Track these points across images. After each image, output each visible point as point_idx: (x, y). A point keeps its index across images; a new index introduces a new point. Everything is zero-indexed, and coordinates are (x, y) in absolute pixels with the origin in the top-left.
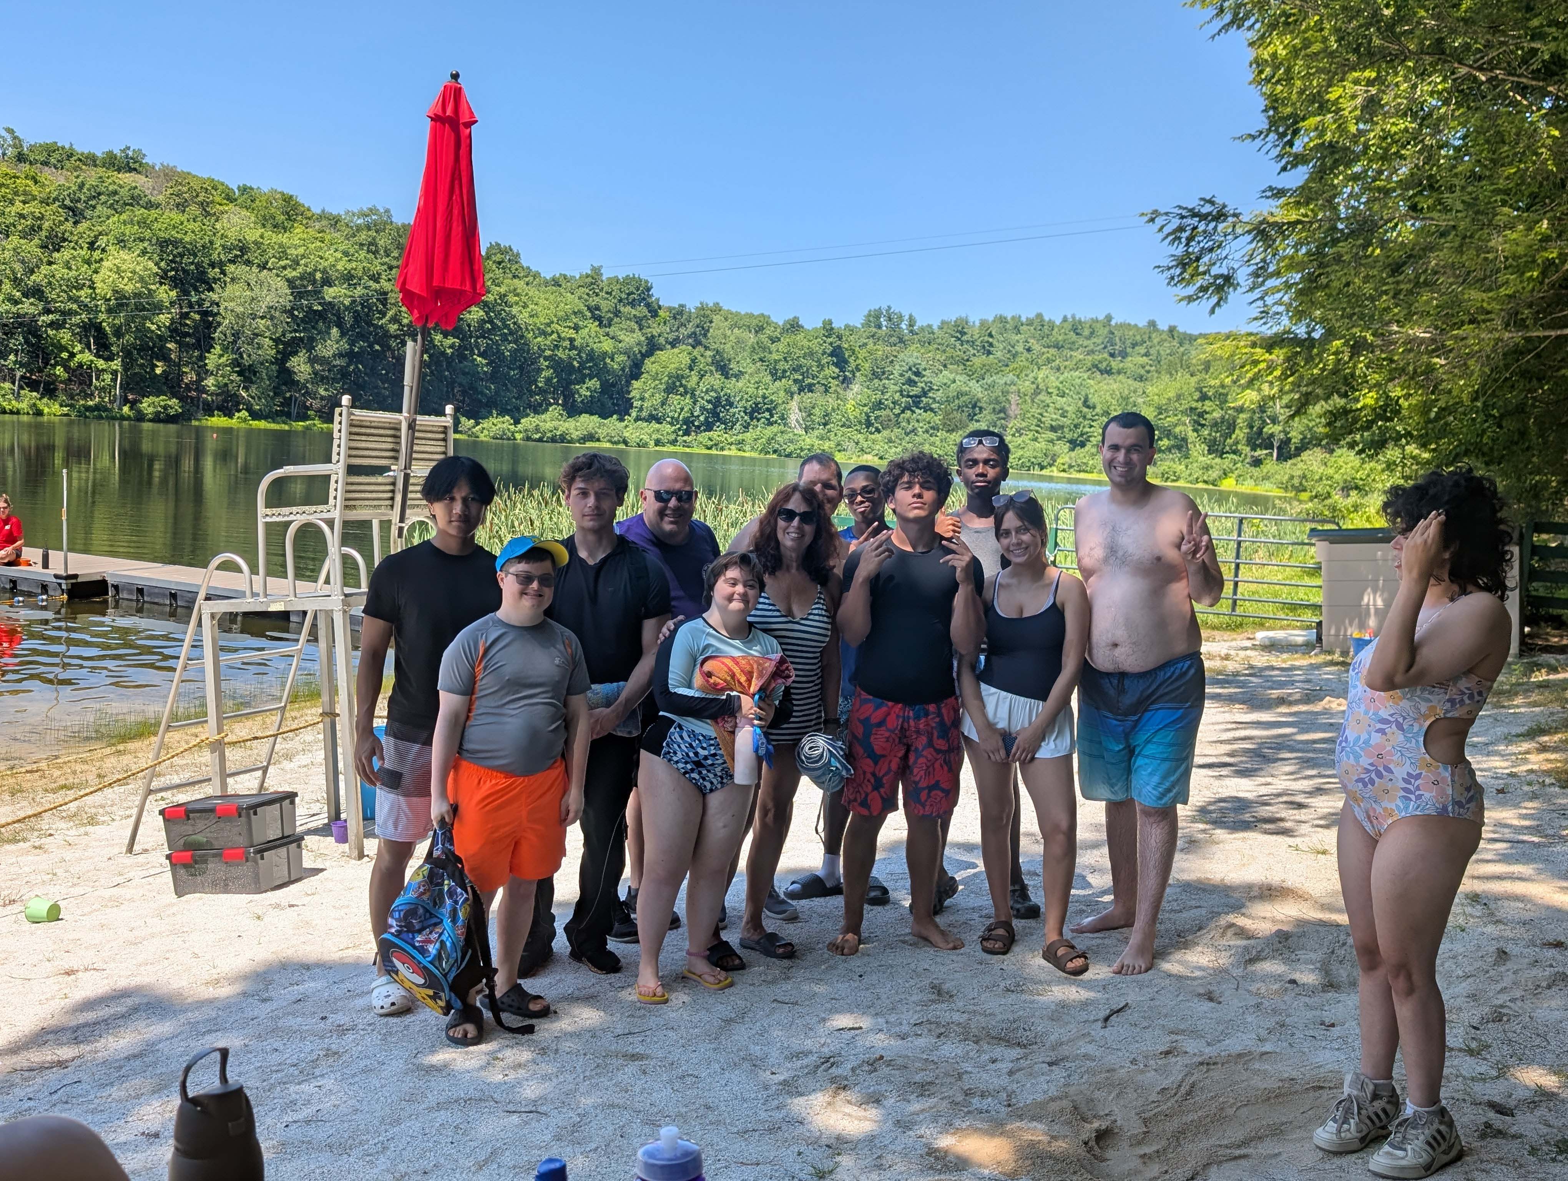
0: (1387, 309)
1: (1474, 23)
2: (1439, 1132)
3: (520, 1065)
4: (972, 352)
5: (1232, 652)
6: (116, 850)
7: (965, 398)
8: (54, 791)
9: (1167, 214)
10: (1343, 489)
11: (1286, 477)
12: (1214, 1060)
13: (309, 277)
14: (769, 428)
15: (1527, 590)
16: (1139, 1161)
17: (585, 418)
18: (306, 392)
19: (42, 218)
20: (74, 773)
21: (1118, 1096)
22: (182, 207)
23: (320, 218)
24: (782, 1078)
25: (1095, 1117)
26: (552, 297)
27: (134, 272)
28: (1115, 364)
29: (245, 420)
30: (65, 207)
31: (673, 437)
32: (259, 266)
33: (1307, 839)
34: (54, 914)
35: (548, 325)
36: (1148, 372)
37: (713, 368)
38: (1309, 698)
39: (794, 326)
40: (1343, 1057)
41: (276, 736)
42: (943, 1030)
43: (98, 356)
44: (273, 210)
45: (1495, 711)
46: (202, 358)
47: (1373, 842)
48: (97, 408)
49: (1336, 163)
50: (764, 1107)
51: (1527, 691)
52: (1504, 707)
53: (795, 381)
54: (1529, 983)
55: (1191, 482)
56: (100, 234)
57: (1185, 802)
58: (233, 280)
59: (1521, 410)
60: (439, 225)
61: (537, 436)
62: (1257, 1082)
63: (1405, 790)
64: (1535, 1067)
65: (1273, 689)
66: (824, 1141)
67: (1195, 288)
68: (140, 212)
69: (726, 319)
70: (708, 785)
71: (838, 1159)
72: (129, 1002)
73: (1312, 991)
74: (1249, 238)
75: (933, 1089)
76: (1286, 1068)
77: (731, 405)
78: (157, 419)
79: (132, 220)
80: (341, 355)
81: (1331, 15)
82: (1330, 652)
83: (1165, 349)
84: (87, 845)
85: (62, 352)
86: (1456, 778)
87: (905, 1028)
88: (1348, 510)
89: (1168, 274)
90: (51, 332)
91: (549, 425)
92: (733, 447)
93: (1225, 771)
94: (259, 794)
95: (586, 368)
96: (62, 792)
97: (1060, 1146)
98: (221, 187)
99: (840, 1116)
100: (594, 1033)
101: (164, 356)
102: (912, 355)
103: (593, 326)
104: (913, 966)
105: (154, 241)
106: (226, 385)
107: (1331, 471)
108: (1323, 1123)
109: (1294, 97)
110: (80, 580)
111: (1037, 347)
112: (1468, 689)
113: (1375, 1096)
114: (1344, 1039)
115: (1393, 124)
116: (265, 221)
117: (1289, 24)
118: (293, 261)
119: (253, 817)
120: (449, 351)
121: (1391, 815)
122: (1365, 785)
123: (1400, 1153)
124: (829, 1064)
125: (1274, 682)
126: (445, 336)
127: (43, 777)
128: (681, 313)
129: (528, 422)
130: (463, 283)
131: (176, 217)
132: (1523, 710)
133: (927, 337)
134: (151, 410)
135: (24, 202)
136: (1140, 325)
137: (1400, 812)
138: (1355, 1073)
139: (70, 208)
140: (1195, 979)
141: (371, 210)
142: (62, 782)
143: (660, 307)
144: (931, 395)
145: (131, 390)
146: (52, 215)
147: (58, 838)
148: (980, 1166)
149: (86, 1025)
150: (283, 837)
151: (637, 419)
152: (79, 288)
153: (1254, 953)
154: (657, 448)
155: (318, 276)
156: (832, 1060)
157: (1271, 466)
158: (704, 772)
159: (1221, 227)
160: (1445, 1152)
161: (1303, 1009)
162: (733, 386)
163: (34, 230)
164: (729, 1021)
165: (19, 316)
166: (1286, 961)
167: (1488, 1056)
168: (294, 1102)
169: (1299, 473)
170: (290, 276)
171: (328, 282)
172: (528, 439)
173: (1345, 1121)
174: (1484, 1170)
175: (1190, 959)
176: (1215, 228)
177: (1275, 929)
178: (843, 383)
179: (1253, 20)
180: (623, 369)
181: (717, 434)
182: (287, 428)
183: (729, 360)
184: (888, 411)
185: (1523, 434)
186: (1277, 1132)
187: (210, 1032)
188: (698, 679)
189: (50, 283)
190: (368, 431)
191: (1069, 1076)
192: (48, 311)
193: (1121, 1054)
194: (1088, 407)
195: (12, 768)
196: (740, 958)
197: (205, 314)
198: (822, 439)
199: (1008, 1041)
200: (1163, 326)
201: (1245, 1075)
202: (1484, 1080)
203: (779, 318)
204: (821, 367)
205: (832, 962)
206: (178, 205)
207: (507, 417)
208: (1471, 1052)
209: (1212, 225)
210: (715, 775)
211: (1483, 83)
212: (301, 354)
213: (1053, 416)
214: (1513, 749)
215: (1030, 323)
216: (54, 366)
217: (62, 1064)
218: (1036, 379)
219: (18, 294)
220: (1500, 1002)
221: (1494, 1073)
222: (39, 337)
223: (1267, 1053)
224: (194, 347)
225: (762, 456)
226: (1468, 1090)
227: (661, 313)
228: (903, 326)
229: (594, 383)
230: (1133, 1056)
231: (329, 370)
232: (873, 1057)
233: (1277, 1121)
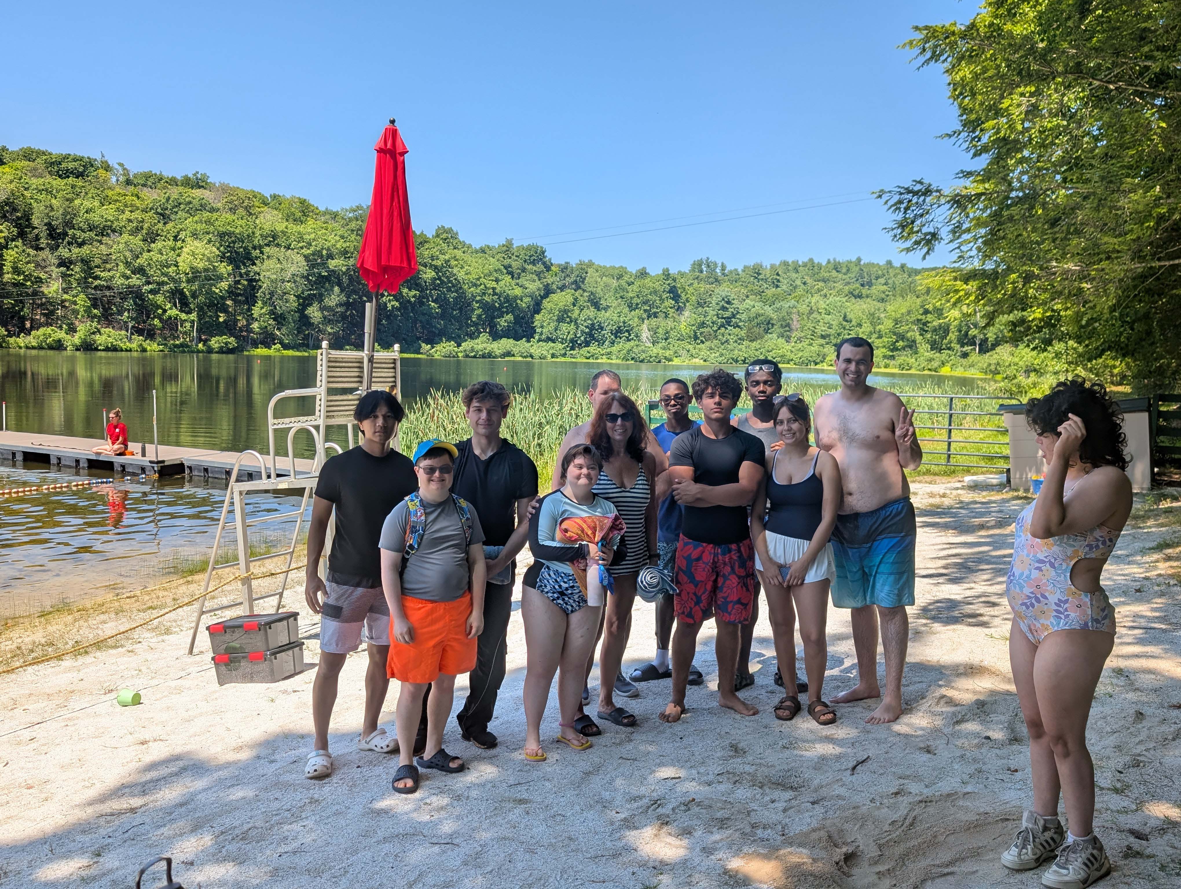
0: (1050, 250)
1: (1102, 50)
2: (1092, 855)
3: (442, 808)
4: (766, 286)
5: (948, 492)
6: (181, 652)
7: (761, 318)
8: (144, 611)
9: (890, 192)
10: (1025, 372)
11: (986, 365)
12: (930, 799)
13: (319, 254)
14: (628, 343)
15: (1156, 442)
16: (876, 877)
17: (504, 341)
18: (319, 330)
19: (142, 222)
20: (158, 597)
21: (861, 826)
22: (233, 210)
23: (325, 213)
24: (622, 816)
25: (843, 843)
26: (480, 261)
27: (203, 255)
28: (865, 291)
29: (279, 350)
30: (157, 213)
31: (563, 352)
32: (285, 247)
33: (998, 629)
34: (137, 700)
35: (478, 279)
36: (888, 296)
37: (589, 304)
38: (1001, 524)
39: (643, 274)
40: (1023, 795)
41: (288, 571)
42: (738, 778)
43: (181, 311)
44: (293, 210)
45: (1134, 531)
46: (249, 310)
47: (1034, 647)
48: (182, 345)
49: (1009, 152)
50: (610, 839)
51: (1157, 515)
52: (1140, 528)
53: (645, 311)
54: (1159, 737)
55: (919, 370)
56: (181, 230)
58: (268, 257)
59: (1147, 316)
60: (384, 223)
61: (472, 354)
62: (961, 816)
63: (1057, 611)
64: (1164, 802)
65: (976, 518)
66: (651, 864)
67: (912, 242)
68: (206, 215)
69: (597, 271)
70: (570, 608)
71: (661, 877)
72: (181, 764)
73: (1001, 745)
74: (948, 206)
75: (730, 823)
76: (982, 805)
77: (602, 328)
78: (221, 351)
79: (201, 220)
80: (341, 305)
81: (1001, 50)
82: (1017, 490)
83: (899, 280)
84: (163, 649)
85: (158, 309)
86: (1094, 602)
87: (711, 777)
88: (1029, 386)
89: (892, 233)
90: (150, 296)
91: (480, 347)
92: (604, 357)
93: (941, 580)
94: (275, 614)
95: (503, 307)
96: (149, 611)
97: (818, 867)
98: (259, 196)
99: (663, 845)
100: (494, 784)
101: (225, 310)
102: (724, 290)
103: (508, 279)
104: (718, 730)
105: (216, 233)
106: (266, 327)
107: (1016, 360)
108: (1008, 848)
109: (977, 107)
110: (166, 464)
111: (809, 281)
112: (1102, 537)
113: (1045, 829)
114: (1024, 781)
115: (1049, 122)
116: (289, 217)
117: (972, 57)
118: (307, 243)
119: (268, 630)
120: (413, 300)
121: (1047, 629)
122: (1028, 608)
123: (1064, 871)
124: (656, 805)
125: (977, 512)
126: (410, 290)
127: (137, 601)
128: (566, 268)
129: (467, 345)
130: (402, 261)
131: (230, 217)
132: (1153, 530)
133: (734, 278)
134: (217, 345)
135: (131, 212)
136: (881, 264)
137: (1053, 627)
138: (1031, 812)
139: (161, 214)
140: (917, 737)
141: (358, 207)
142: (150, 604)
143: (552, 265)
144: (738, 316)
145: (204, 333)
146: (150, 219)
147: (145, 644)
148: (761, 882)
149: (151, 781)
150: (290, 643)
151: (539, 340)
152: (168, 267)
153: (960, 717)
154: (553, 360)
155: (324, 252)
156: (659, 802)
157: (975, 357)
158: (567, 599)
159: (928, 199)
160: (1097, 870)
161: (994, 758)
162: (603, 316)
163: (137, 230)
164: (588, 774)
165: (129, 287)
166: (983, 722)
167: (1130, 794)
168: (286, 838)
169: (995, 361)
170: (306, 253)
171: (331, 256)
172: (467, 356)
173: (1024, 847)
174: (1126, 883)
175: (914, 721)
176: (924, 201)
177: (975, 698)
178: (677, 310)
179: (946, 55)
180: (528, 307)
181: (593, 348)
182: (306, 354)
183: (600, 298)
184: (709, 329)
185: (1149, 333)
186: (976, 854)
187: (233, 786)
188: (558, 534)
189: (149, 264)
190: (341, 365)
191: (826, 812)
192: (149, 283)
193: (863, 795)
194: (847, 321)
195: (118, 595)
196: (597, 727)
197: (251, 281)
198: (664, 349)
199: (784, 786)
200: (897, 264)
201: (953, 810)
202: (1126, 812)
203: (633, 269)
204: (662, 300)
205: (661, 728)
206: (231, 209)
207: (452, 342)
208: (1116, 791)
209: (922, 198)
210: (574, 601)
211: (1112, 90)
212: (314, 305)
213: (821, 329)
214: (1147, 559)
215: (805, 265)
216: (153, 319)
217: (133, 810)
218: (810, 303)
219: (129, 272)
220: (1138, 751)
221: (1134, 807)
222: (143, 300)
223: (968, 793)
224: (244, 303)
225: (624, 362)
226: (1115, 820)
227: (553, 268)
228: (718, 271)
229: (510, 317)
230: (872, 796)
231: (333, 315)
232: (688, 799)
233: (975, 845)
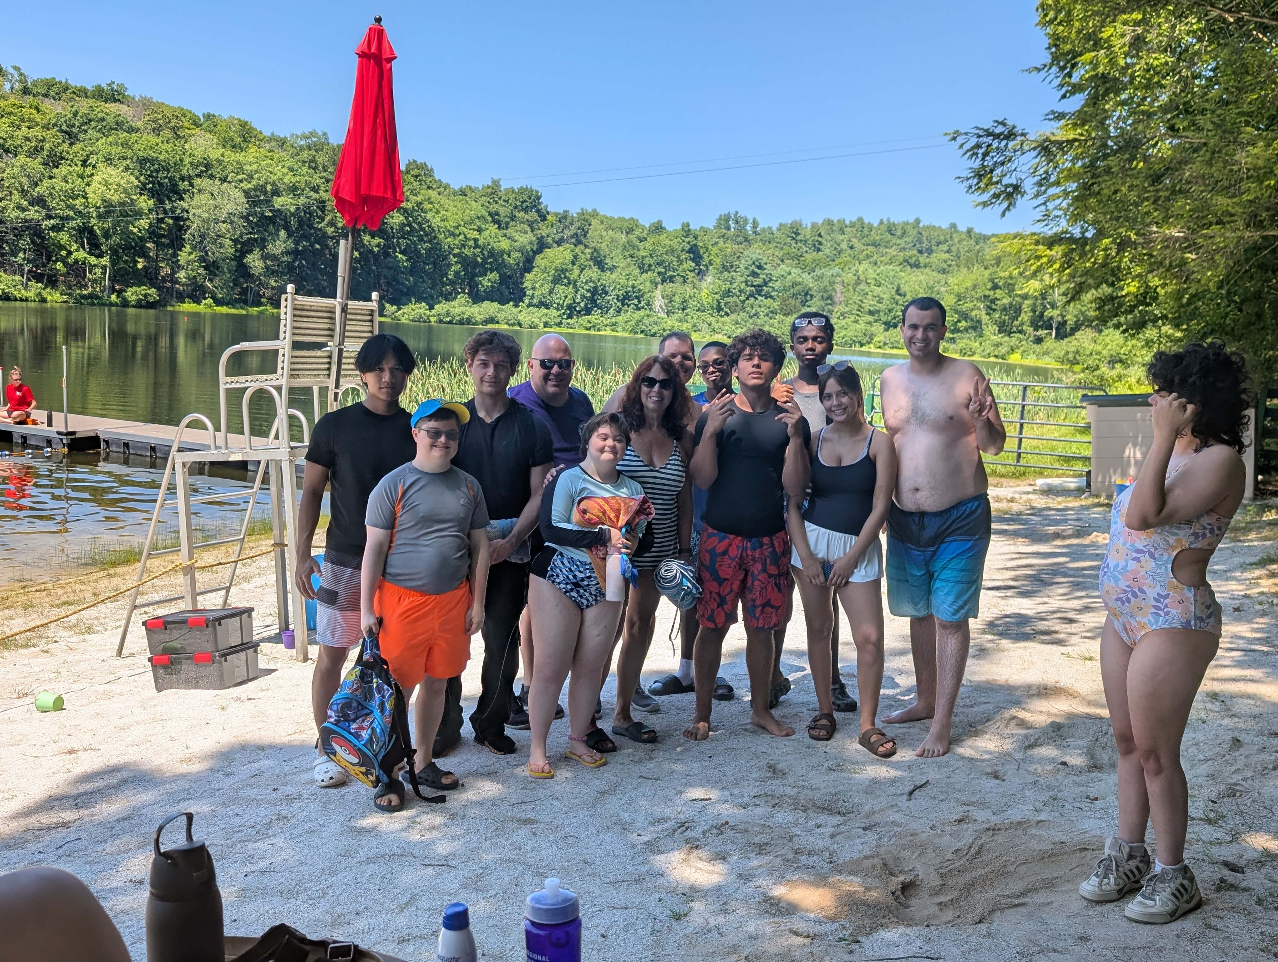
0: (1148, 213)
2: (1182, 885)
3: (434, 828)
4: (805, 249)
5: (1017, 496)
6: (109, 654)
7: (799, 288)
8: (58, 606)
9: (966, 134)
10: (1109, 362)
11: (1063, 352)
12: (998, 826)
13: (261, 189)
14: (637, 312)
15: (1261, 446)
16: (937, 908)
17: (486, 304)
18: (260, 283)
19: (43, 141)
20: (74, 591)
21: (920, 855)
22: (157, 131)
23: (270, 140)
24: (645, 839)
25: (900, 872)
26: (459, 205)
27: (119, 185)
28: (923, 259)
29: (210, 306)
30: (62, 131)
31: (558, 320)
32: (220, 179)
33: (1076, 648)
34: (59, 705)
35: (457, 227)
36: (950, 266)
37: (591, 263)
38: (1080, 533)
39: (658, 228)
40: (1104, 825)
41: (236, 562)
42: (777, 801)
43: (90, 253)
44: (232, 134)
45: (1233, 544)
46: (175, 255)
47: (1129, 650)
48: (91, 296)
49: (1107, 92)
50: (632, 863)
51: (1260, 528)
52: (1240, 541)
53: (659, 274)
54: (1258, 766)
55: (984, 357)
56: (91, 153)
57: (976, 617)
58: (199, 191)
59: (1258, 296)
60: (365, 144)
61: (448, 319)
62: (1034, 845)
63: (1156, 607)
64: (1262, 833)
65: (1050, 525)
66: (680, 890)
67: (989, 195)
68: (123, 136)
69: (602, 223)
70: (585, 602)
71: (692, 904)
72: (119, 775)
73: (1080, 771)
74: (1035, 153)
75: (769, 849)
76: (1057, 834)
77: (606, 293)
78: (139, 305)
79: (117, 142)
80: (288, 253)
82: (1097, 496)
83: (964, 247)
84: (85, 650)
85: (61, 250)
86: (1198, 598)
87: (746, 799)
88: (1113, 379)
89: (966, 184)
90: (52, 234)
91: (457, 310)
92: (608, 328)
93: (1009, 593)
94: (223, 609)
95: (487, 263)
96: (65, 607)
97: (874, 895)
98: (189, 115)
99: (693, 870)
100: (493, 802)
101: (144, 254)
102: (755, 252)
103: (493, 228)
104: (753, 749)
105: (135, 159)
106: (195, 277)
107: (1099, 348)
108: (1087, 878)
109: (1073, 36)
110: (77, 436)
111: (858, 245)
112: (1209, 524)
113: (1131, 857)
114: (1105, 810)
115: (1156, 58)
116: (226, 142)
118: (248, 175)
119: (218, 627)
120: (376, 249)
121: (1144, 628)
122: (1123, 603)
123: (1150, 903)
124: (684, 828)
125: (1051, 520)
126: (373, 237)
127: (49, 595)
128: (565, 217)
129: (441, 308)
130: (385, 191)
131: (153, 139)
132: (1256, 543)
133: (768, 239)
134: (134, 298)
135: (29, 128)
136: (944, 227)
137: (1152, 625)
138: (1114, 838)
139: (66, 132)
140: (983, 761)
141: (311, 133)
142: (64, 599)
143: (548, 213)
144: (770, 284)
145: (118, 282)
146: (52, 138)
147: (62, 644)
148: (807, 911)
149: (85, 794)
150: (242, 644)
151: (530, 305)
152: (75, 197)
153: (1032, 740)
155: (269, 187)
156: (687, 825)
157: (1050, 343)
158: (582, 591)
159: (1011, 144)
160: (1187, 902)
161: (1072, 785)
162: (608, 278)
163: (37, 150)
164: (603, 793)
165: (26, 221)
166: (1059, 747)
167: (1224, 825)
168: (252, 857)
169: (1074, 349)
170: (246, 187)
171: (276, 193)
172: (441, 321)
173: (1106, 876)
174: (1219, 917)
175: (980, 745)
176: (1006, 146)
177: (1049, 720)
178: (698, 275)
180: (518, 264)
181: (595, 317)
182: (244, 312)
183: (605, 257)
184: (735, 299)
185: (1259, 316)
186: (1050, 885)
187: (184, 800)
188: (575, 516)
189: (51, 194)
190: (309, 313)
191: (880, 839)
192: (50, 217)
193: (922, 821)
194: (900, 295)
195: (24, 587)
196: (612, 742)
197: (177, 219)
198: (681, 321)
199: (830, 810)
200: (962, 228)
201: (1024, 839)
202: (1220, 844)
203: (646, 222)
204: (680, 262)
205: (687, 746)
206: (154, 130)
207: (423, 304)
208: (1209, 821)
209: (1004, 143)
210: (591, 594)
211: (1231, 24)
212: (255, 252)
213: (869, 303)
214: (1247, 575)
215: (852, 225)
216: (55, 262)
217: (65, 825)
218: (857, 271)
219: (25, 203)
220: (1234, 781)
221: (1228, 838)
222: (43, 238)
223: (1042, 821)
224: (168, 246)
225: (632, 335)
226: (1207, 852)
227: (549, 217)
228: (748, 228)
229: (494, 276)
230: (932, 823)
231: (278, 265)
232: (720, 822)
233: (1050, 876)
